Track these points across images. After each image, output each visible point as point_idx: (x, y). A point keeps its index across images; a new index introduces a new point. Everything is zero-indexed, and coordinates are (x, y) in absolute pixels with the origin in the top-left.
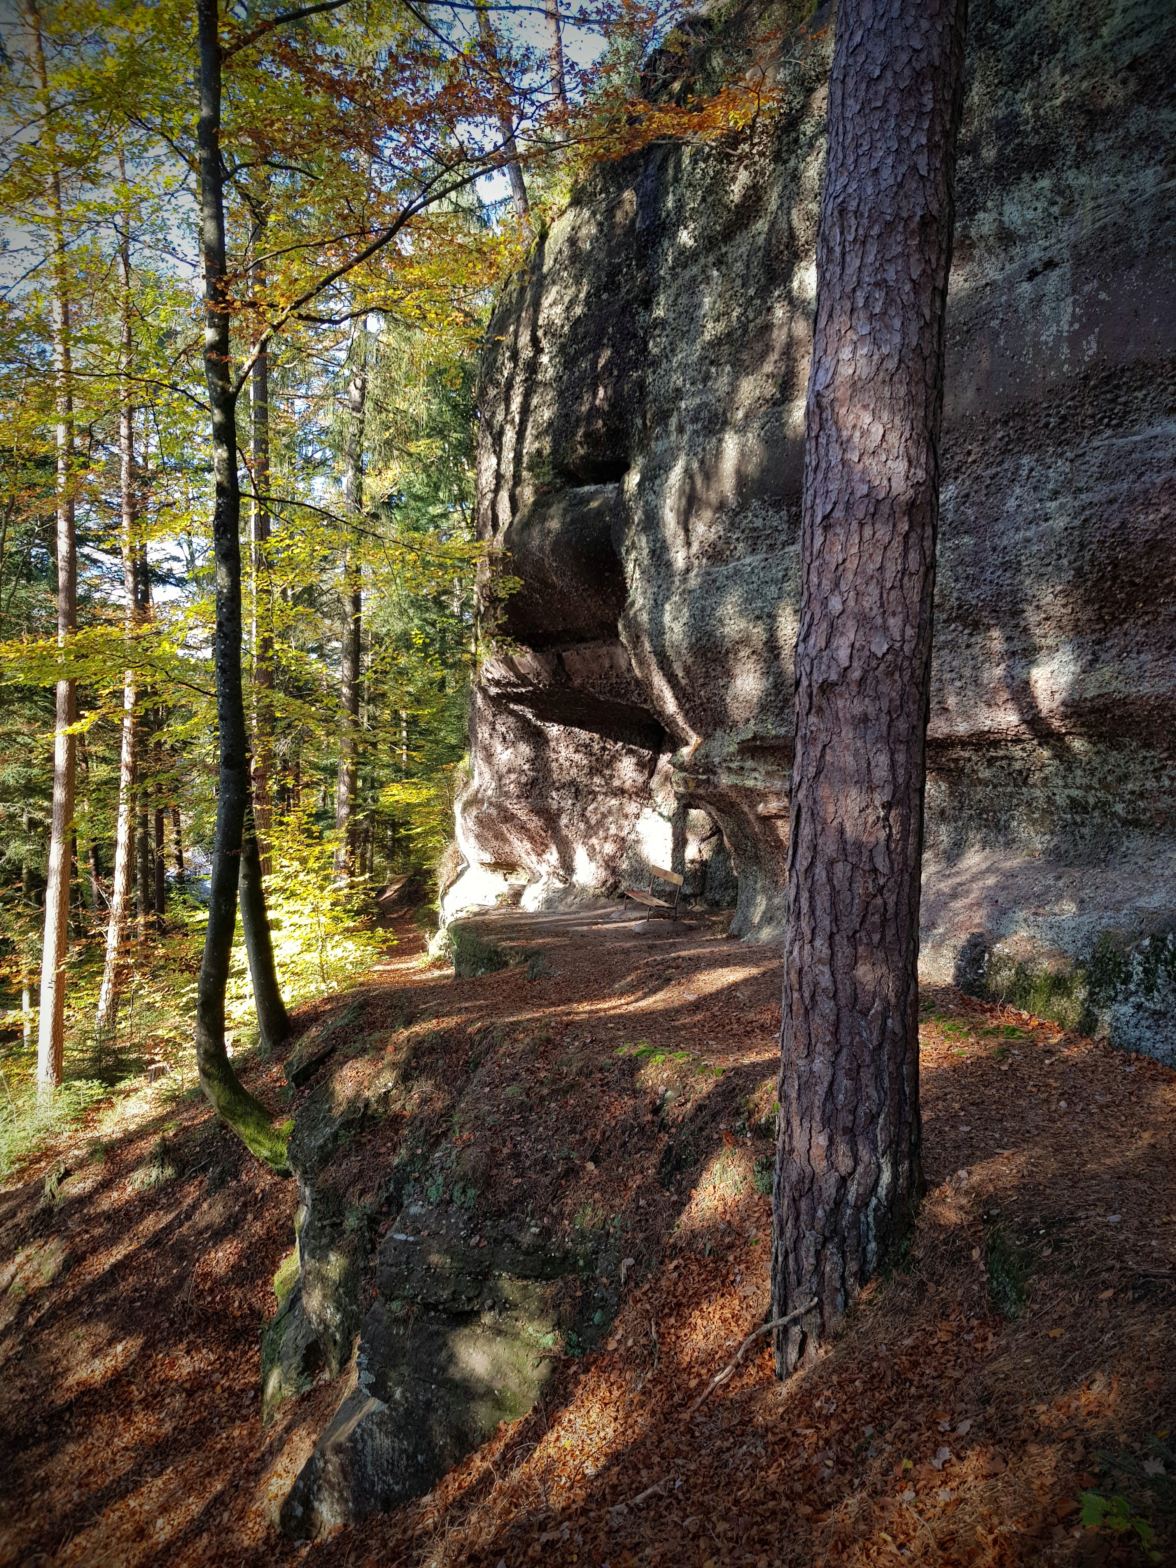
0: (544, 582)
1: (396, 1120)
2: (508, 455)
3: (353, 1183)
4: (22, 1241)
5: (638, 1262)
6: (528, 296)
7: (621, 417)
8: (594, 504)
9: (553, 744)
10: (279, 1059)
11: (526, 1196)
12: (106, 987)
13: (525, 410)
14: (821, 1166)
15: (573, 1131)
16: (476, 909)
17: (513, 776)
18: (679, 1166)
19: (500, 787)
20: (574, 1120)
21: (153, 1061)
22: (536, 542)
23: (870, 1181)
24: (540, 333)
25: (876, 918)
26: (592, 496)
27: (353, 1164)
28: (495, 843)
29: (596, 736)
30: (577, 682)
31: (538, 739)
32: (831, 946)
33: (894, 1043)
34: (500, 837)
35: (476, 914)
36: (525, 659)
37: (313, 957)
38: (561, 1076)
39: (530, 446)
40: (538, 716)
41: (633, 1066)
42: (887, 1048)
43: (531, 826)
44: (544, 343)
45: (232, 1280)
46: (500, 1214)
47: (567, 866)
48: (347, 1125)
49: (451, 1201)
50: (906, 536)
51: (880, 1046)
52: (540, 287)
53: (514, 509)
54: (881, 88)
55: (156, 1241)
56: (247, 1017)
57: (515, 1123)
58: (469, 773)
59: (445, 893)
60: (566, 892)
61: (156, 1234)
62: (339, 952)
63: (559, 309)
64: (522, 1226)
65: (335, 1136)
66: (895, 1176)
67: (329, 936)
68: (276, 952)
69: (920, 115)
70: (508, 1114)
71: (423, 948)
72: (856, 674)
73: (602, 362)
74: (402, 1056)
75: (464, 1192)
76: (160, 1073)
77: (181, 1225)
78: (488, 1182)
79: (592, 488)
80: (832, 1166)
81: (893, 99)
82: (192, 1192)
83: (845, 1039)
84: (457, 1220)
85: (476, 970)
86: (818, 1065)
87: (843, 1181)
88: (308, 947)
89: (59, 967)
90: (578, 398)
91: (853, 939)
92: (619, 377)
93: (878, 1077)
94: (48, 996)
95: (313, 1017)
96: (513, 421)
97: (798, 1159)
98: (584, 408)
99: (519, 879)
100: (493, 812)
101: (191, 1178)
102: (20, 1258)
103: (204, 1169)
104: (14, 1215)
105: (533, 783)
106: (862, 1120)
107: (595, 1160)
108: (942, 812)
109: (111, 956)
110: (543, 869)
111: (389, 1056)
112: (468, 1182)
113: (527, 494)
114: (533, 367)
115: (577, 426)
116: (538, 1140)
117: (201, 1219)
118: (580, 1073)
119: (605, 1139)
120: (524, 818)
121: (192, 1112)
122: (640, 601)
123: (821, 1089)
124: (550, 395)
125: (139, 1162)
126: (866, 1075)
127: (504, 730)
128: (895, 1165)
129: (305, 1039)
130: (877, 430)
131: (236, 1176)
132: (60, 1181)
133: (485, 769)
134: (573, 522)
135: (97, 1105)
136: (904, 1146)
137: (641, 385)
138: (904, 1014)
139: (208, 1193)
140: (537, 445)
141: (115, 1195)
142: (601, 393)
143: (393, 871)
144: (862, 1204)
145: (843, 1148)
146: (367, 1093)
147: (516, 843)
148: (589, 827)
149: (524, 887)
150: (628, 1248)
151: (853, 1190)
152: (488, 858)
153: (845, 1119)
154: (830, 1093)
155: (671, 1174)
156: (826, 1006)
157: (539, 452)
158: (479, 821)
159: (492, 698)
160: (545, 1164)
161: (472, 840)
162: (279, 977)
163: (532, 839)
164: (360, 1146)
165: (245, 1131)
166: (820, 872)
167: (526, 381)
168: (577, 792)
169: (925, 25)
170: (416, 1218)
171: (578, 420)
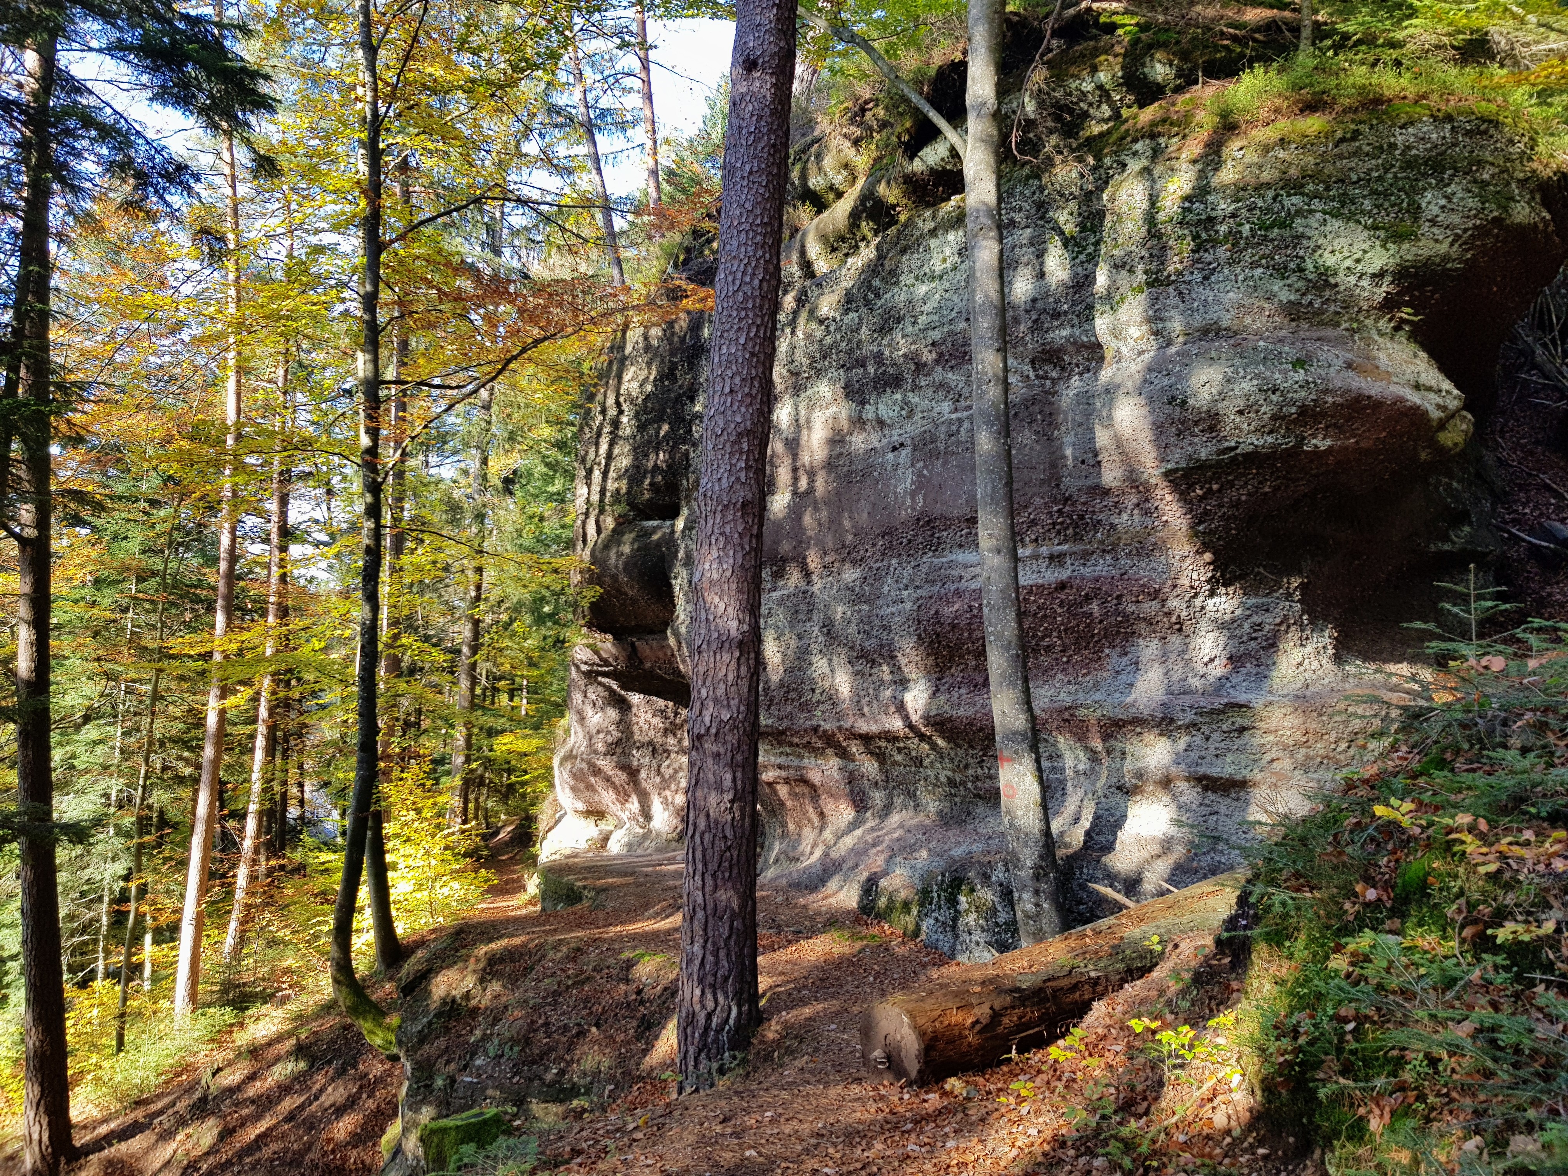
0: (618, 590)
1: (474, 1012)
2: (596, 488)
3: (440, 1056)
4: (182, 1122)
5: (617, 1087)
6: (615, 368)
7: (674, 475)
8: (655, 537)
9: (634, 710)
10: (391, 979)
11: (551, 1049)
12: (233, 925)
13: (609, 457)
14: (697, 1007)
15: (585, 1008)
16: (568, 852)
17: (601, 736)
18: (649, 1027)
19: (590, 745)
20: (586, 1000)
21: (280, 989)
22: (613, 561)
23: (725, 1015)
24: (622, 399)
25: (726, 864)
26: (654, 530)
27: (441, 1043)
28: (587, 794)
29: (671, 704)
30: (648, 665)
31: (623, 705)
32: (703, 880)
33: (738, 936)
34: (590, 787)
35: (568, 857)
36: (607, 644)
37: (424, 895)
38: (582, 972)
39: (611, 486)
40: (622, 687)
41: (630, 965)
42: (734, 938)
43: (616, 781)
44: (625, 407)
45: (348, 1143)
46: (534, 1062)
47: (647, 815)
48: (439, 1015)
49: (502, 1055)
50: (739, 659)
51: (729, 937)
52: (623, 362)
53: (599, 531)
54: (722, 439)
55: (290, 1117)
56: (364, 948)
57: (549, 1004)
58: (567, 731)
59: (544, 838)
60: (645, 837)
61: (291, 1112)
62: (446, 891)
63: (635, 385)
64: (547, 1069)
65: (430, 1023)
66: (740, 1013)
67: (438, 876)
68: (392, 891)
69: (741, 453)
70: (544, 998)
71: (523, 888)
72: (713, 731)
73: (662, 433)
74: (481, 965)
75: (511, 1048)
76: (285, 1000)
77: (310, 1104)
78: (527, 1042)
79: (654, 523)
80: (704, 1007)
81: (728, 445)
82: (320, 1079)
83: (710, 933)
84: (506, 1067)
85: (556, 905)
86: (697, 948)
87: (709, 1016)
88: (420, 887)
89: (199, 905)
90: (647, 455)
91: (714, 876)
92: (673, 447)
93: (728, 955)
94: (187, 932)
95: (421, 943)
96: (599, 464)
97: (687, 1003)
98: (651, 464)
99: (606, 826)
100: (584, 766)
101: (318, 1069)
102: (178, 1138)
103: (329, 1062)
104: (174, 1105)
105: (618, 742)
106: (719, 980)
107: (597, 1025)
108: (876, 783)
109: (239, 895)
110: (624, 816)
111: (471, 967)
112: (514, 1041)
113: (609, 523)
114: (616, 424)
115: (645, 477)
116: (563, 1014)
117: (326, 1100)
118: (594, 970)
119: (604, 1011)
120: (610, 773)
121: (320, 1022)
122: (682, 617)
123: (697, 962)
124: (627, 448)
125: (278, 1059)
126: (722, 954)
127: (594, 697)
128: (739, 1006)
129: (412, 960)
130: (722, 606)
131: (355, 1067)
132: (214, 1075)
133: (579, 730)
134: (639, 549)
135: (230, 1029)
136: (745, 996)
137: (686, 454)
138: (744, 919)
139: (333, 1080)
140: (616, 485)
141: (258, 1084)
142: (661, 455)
143: (508, 813)
144: (720, 1030)
145: (709, 996)
146: (454, 992)
147: (604, 793)
148: (664, 780)
149: (611, 832)
150: (611, 1079)
151: (715, 1021)
152: (580, 806)
153: (710, 979)
154: (702, 964)
155: (643, 1032)
156: (700, 914)
157: (618, 490)
158: (574, 776)
159: (583, 673)
160: (566, 1028)
161: (567, 790)
162: (394, 913)
163: (618, 793)
164: (447, 1030)
165: (365, 1025)
166: (697, 838)
167: (611, 433)
168: (654, 751)
169: (743, 409)
170: (479, 1067)
171: (646, 472)
